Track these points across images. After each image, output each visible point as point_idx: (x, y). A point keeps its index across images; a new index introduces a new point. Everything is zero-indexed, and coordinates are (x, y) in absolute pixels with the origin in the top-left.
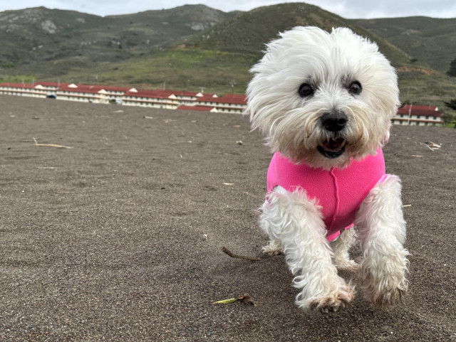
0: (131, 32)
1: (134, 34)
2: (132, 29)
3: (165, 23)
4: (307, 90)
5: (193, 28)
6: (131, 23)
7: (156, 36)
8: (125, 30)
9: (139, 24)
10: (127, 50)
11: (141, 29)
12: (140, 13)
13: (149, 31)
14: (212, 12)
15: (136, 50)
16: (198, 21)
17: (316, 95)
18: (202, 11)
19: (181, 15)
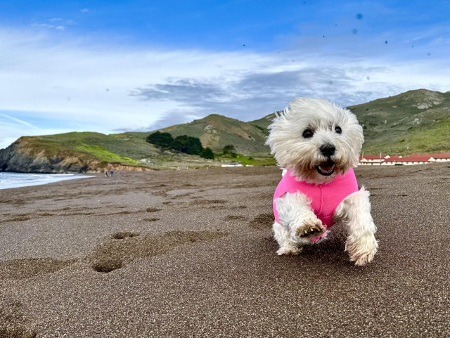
0: (370, 116)
1: (373, 117)
2: (370, 114)
3: (394, 107)
4: (308, 133)
5: (419, 107)
6: (367, 110)
7: (390, 116)
8: (364, 115)
9: (374, 110)
10: (371, 130)
11: (377, 113)
12: (371, 102)
13: (384, 114)
14: (432, 94)
15: (378, 129)
16: (423, 102)
17: (315, 135)
18: (424, 94)
19: (406, 99)
